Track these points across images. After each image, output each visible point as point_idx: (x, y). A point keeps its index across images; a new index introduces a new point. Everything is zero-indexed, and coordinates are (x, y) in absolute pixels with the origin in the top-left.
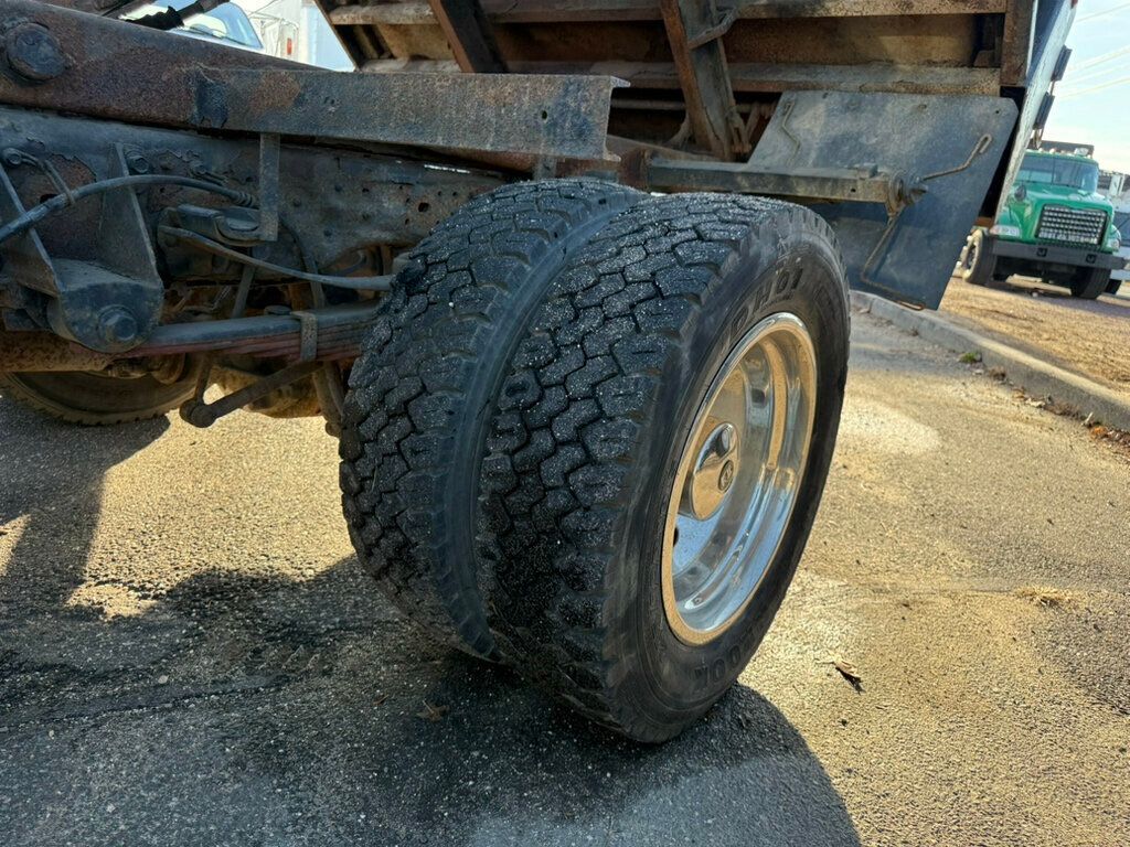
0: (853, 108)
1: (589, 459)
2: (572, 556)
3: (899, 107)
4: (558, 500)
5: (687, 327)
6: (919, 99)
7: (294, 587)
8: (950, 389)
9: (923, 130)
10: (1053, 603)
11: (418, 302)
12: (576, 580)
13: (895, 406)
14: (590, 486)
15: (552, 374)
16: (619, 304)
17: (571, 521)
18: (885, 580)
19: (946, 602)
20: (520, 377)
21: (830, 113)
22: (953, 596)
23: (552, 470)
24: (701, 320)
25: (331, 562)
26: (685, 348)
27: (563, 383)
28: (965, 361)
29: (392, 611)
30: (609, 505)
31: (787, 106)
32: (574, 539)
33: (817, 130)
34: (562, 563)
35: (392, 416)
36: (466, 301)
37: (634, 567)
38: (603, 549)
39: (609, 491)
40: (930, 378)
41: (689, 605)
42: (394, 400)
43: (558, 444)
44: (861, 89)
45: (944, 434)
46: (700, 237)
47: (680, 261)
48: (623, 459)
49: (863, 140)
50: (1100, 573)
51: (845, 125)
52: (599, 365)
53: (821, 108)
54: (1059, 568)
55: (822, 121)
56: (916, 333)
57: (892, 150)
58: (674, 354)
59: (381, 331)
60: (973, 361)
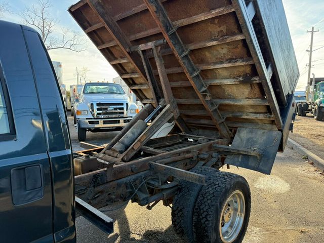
0: (251, 132)
1: (207, 220)
2: (207, 233)
3: (260, 132)
4: (204, 226)
5: (218, 201)
6: (264, 131)
7: (161, 233)
8: (297, 169)
9: (264, 138)
10: (303, 232)
11: (181, 194)
12: (207, 237)
13: (281, 177)
14: (208, 224)
15: (201, 207)
16: (209, 197)
17: (206, 228)
18: (269, 228)
19: (281, 232)
20: (196, 207)
21: (247, 133)
22: (282, 231)
23: (203, 221)
24: (220, 200)
25: (166, 228)
26: (218, 204)
27: (203, 209)
28: (304, 159)
29: (178, 238)
30: (211, 226)
31: (239, 131)
32: (207, 231)
33: (245, 136)
34: (205, 234)
35: (179, 211)
36: (188, 194)
37: (215, 234)
38: (211, 233)
39: (210, 225)
40: (293, 165)
41: (226, 238)
42: (179, 209)
43: (203, 218)
44: (253, 128)
45: (292, 186)
46: (219, 186)
47: (217, 191)
48: (212, 220)
49: (254, 139)
50: (317, 224)
51: (250, 135)
52: (207, 207)
53: (245, 131)
54: (307, 223)
55: (246, 134)
56: (292, 149)
57: (259, 142)
58: (217, 205)
59: (176, 198)
60: (306, 159)
